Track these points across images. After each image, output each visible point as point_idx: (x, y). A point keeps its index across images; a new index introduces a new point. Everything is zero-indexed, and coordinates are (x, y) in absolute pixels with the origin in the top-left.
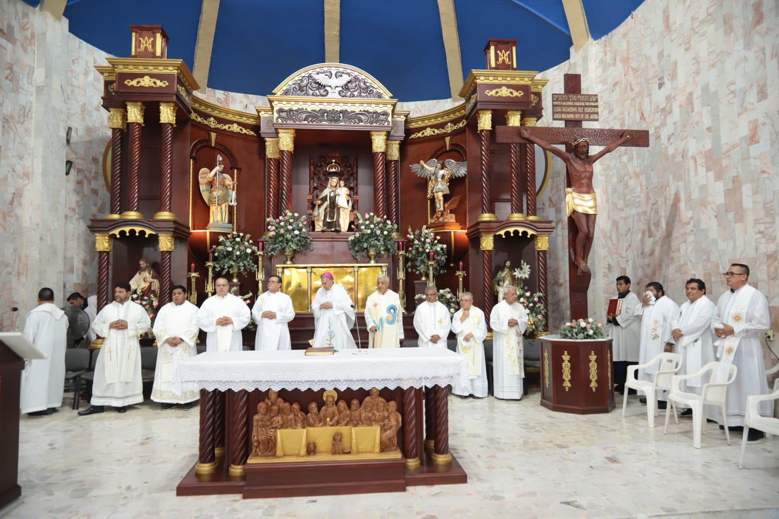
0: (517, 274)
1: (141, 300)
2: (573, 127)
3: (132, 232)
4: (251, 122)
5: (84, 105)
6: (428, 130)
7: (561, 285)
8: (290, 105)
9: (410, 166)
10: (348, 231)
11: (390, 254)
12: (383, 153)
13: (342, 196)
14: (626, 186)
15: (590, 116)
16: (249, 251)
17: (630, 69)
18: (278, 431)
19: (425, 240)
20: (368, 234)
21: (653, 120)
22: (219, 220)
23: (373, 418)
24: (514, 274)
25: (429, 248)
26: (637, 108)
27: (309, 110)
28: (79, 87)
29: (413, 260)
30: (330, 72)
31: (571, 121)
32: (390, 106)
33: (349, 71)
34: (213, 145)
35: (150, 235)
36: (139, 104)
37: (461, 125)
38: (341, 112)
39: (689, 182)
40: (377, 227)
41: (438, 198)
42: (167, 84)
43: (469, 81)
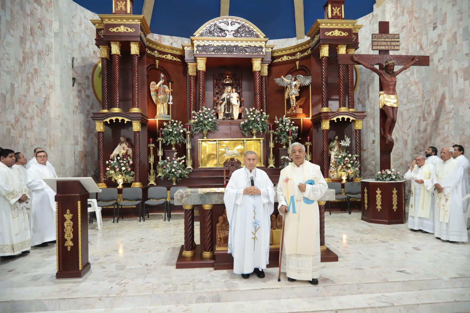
0: (343, 143)
1: (122, 160)
2: (384, 54)
3: (117, 120)
4: (178, 53)
5: (80, 44)
6: (285, 57)
7: (365, 150)
8: (204, 43)
9: (275, 79)
10: (238, 119)
11: (265, 133)
12: (259, 71)
13: (234, 98)
14: (409, 90)
15: (394, 47)
16: (182, 131)
17: (414, 18)
19: (286, 124)
20: (252, 120)
21: (429, 50)
22: (162, 113)
24: (341, 143)
25: (288, 128)
26: (417, 42)
27: (215, 45)
28: (77, 33)
29: (279, 136)
30: (228, 22)
31: (383, 51)
32: (264, 42)
33: (239, 21)
34: (157, 68)
35: (127, 122)
36: (118, 43)
37: (306, 54)
38: (235, 46)
39: (452, 87)
40: (258, 116)
41: (292, 98)
42: (135, 30)
43: (314, 26)
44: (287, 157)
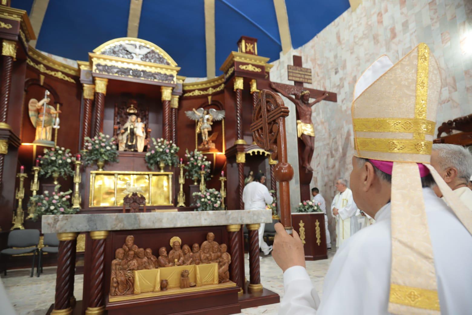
2: (298, 85)
4: (72, 73)
6: (197, 91)
8: (106, 62)
9: (185, 112)
11: (175, 166)
12: (169, 101)
13: (139, 128)
15: (307, 80)
16: (69, 161)
17: (317, 64)
18: (136, 272)
19: (197, 158)
20: (160, 152)
22: (44, 138)
23: (210, 257)
25: (201, 163)
26: (321, 85)
27: (120, 67)
29: (190, 171)
30: (136, 45)
31: (298, 82)
32: (175, 71)
34: (42, 84)
37: (218, 89)
38: (143, 71)
40: (166, 148)
41: (204, 132)
42: (11, 27)
43: (228, 59)
44: (199, 194)
